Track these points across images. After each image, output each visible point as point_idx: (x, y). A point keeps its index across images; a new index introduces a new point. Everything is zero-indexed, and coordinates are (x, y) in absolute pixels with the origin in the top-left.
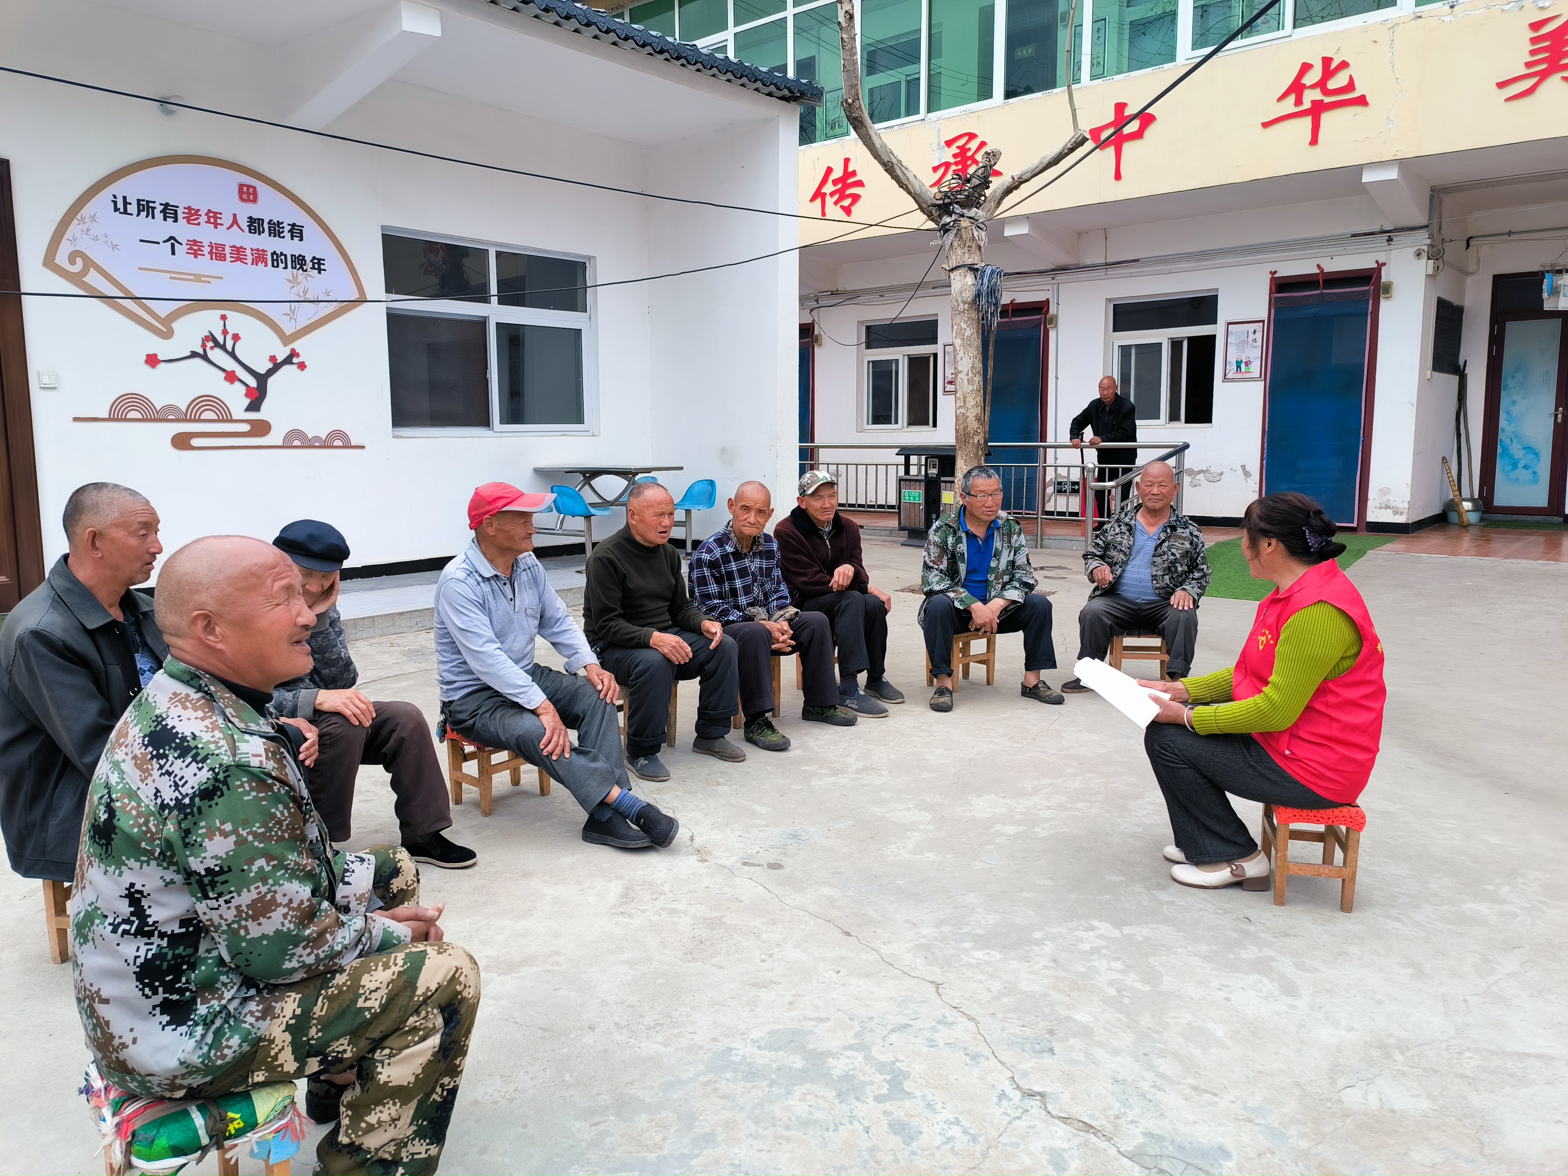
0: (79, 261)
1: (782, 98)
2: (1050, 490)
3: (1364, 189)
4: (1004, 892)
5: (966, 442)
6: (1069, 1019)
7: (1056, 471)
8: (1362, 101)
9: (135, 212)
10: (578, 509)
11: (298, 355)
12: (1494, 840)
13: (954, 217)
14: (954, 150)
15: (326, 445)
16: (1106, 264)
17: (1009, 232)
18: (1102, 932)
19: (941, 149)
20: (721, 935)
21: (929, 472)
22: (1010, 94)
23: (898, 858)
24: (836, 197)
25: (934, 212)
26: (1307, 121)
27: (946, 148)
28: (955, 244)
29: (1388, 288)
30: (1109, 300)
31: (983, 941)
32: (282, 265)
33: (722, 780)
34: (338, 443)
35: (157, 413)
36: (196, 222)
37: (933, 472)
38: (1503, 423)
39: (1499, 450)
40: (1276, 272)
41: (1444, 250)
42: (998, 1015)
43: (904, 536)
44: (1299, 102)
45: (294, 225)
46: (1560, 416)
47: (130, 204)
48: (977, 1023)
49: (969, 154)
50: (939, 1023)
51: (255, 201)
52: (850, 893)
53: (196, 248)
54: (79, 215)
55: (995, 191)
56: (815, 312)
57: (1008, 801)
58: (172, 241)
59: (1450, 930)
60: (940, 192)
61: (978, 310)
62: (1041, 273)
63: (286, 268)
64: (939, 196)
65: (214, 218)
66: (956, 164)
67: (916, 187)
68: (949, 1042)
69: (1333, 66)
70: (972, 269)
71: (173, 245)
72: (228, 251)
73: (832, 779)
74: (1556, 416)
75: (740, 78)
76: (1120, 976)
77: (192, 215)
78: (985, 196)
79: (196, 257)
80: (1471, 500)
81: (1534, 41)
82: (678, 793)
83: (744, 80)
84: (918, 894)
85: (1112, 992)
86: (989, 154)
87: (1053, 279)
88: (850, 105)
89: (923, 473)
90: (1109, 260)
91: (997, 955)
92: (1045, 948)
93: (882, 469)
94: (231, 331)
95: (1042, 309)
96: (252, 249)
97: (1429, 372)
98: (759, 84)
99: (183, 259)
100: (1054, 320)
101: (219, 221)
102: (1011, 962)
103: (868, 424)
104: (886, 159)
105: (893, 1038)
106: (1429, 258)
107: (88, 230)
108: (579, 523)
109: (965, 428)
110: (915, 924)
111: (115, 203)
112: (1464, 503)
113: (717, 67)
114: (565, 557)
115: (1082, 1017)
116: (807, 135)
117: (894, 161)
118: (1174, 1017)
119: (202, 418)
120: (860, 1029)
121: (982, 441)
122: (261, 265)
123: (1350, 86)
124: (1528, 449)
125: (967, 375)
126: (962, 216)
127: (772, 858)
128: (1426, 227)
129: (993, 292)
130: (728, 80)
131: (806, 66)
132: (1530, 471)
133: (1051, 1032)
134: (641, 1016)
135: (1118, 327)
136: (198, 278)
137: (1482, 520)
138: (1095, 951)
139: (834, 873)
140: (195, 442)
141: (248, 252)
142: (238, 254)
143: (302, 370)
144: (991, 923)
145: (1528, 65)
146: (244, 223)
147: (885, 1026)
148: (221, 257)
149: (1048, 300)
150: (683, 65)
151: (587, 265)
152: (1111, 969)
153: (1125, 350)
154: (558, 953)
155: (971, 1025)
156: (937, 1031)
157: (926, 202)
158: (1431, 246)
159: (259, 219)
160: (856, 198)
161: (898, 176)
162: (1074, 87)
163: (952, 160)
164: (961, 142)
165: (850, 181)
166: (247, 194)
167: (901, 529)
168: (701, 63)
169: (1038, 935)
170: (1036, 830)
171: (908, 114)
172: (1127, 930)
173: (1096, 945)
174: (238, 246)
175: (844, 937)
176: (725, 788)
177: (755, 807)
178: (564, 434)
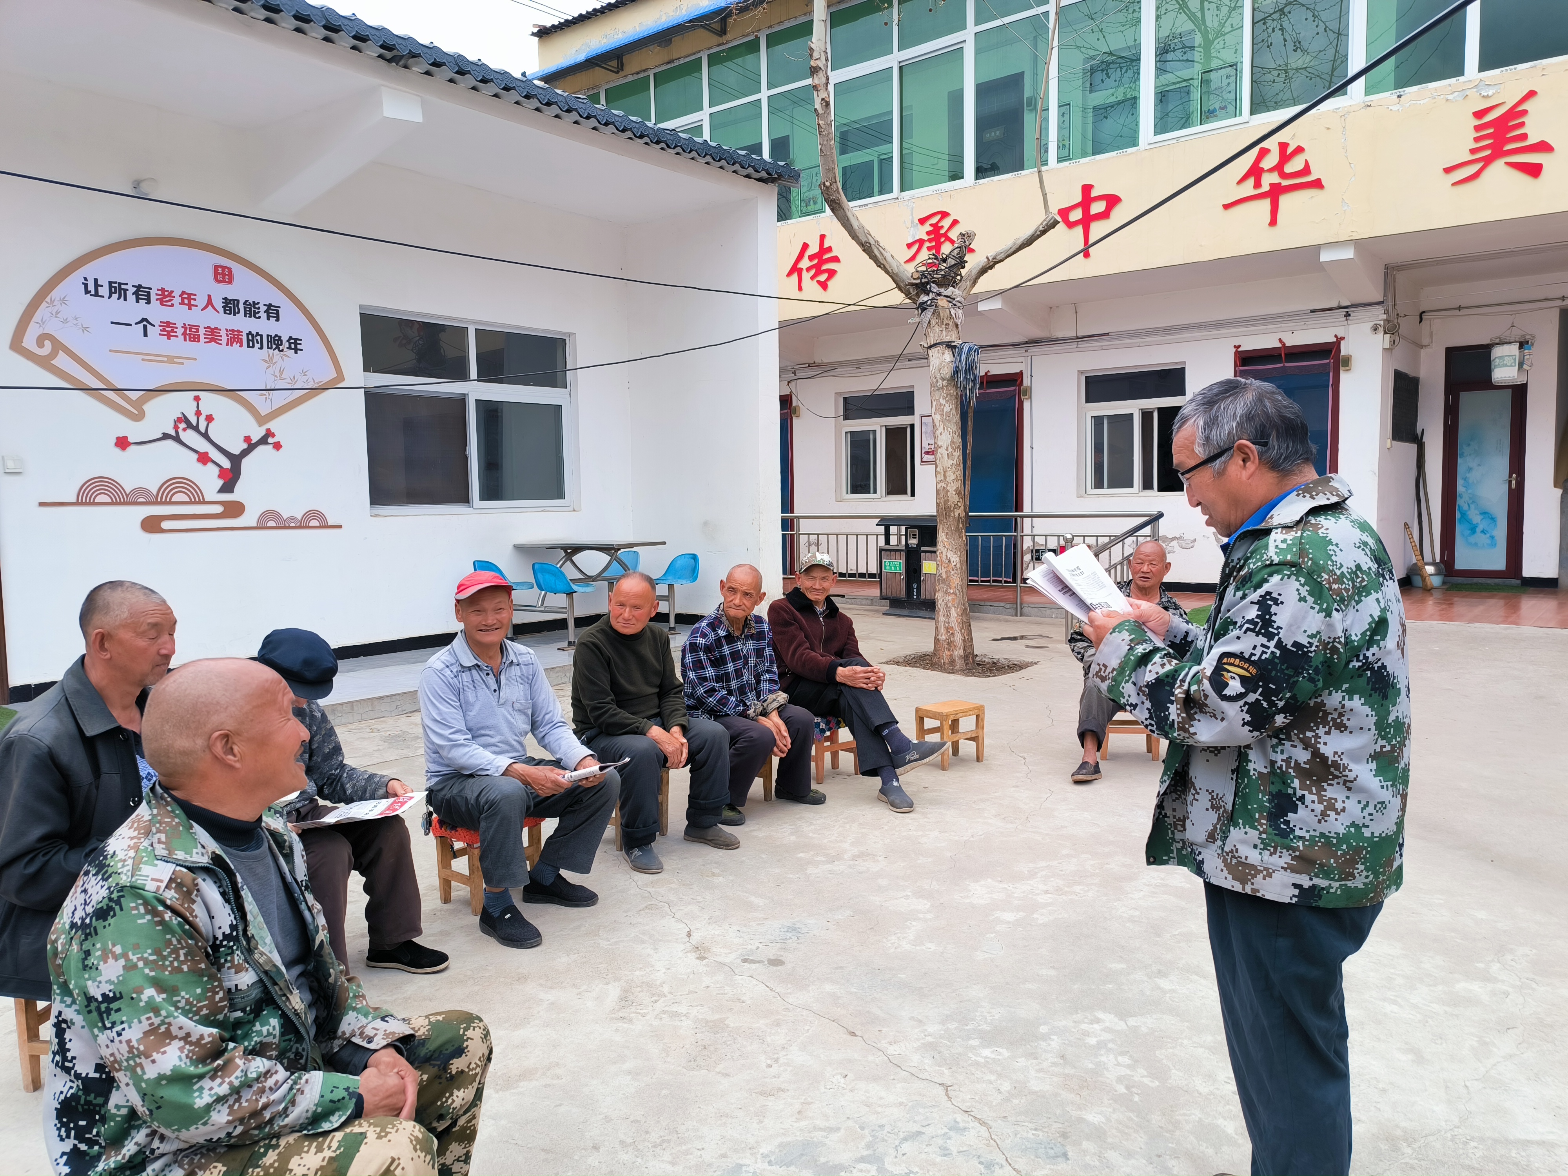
0: (48, 344)
1: (760, 180)
2: (1027, 557)
3: (1322, 267)
4: (1007, 983)
5: (947, 516)
6: (1081, 1120)
7: (1033, 540)
8: (1317, 184)
9: (107, 294)
10: (560, 586)
11: (273, 435)
12: (1481, 915)
13: (931, 296)
14: (927, 227)
15: (302, 525)
16: (1077, 338)
17: (982, 307)
18: (1107, 1024)
19: (914, 226)
20: (724, 1039)
21: (910, 542)
22: (981, 172)
23: (899, 950)
24: (813, 272)
25: (911, 291)
26: (1266, 204)
27: (919, 225)
28: (933, 322)
29: (1347, 361)
30: (1081, 372)
31: (990, 1038)
32: (257, 346)
33: (717, 871)
34: (314, 523)
35: (127, 496)
36: (169, 304)
37: (914, 542)
38: (1460, 488)
39: (1458, 515)
40: (1239, 346)
41: (1399, 325)
42: (1009, 1119)
43: (885, 606)
44: (1258, 185)
45: (270, 306)
46: (1514, 482)
47: (102, 286)
48: (989, 1128)
49: (942, 232)
50: (950, 1129)
51: (230, 281)
52: (853, 990)
53: (169, 329)
54: (49, 298)
55: (970, 271)
56: (793, 384)
57: (1006, 886)
58: (145, 323)
59: (1446, 1012)
60: (917, 271)
61: (956, 385)
62: (1014, 345)
63: (261, 348)
64: (916, 275)
65: (188, 299)
66: (930, 241)
67: (894, 266)
68: (962, 1149)
69: (1290, 150)
70: (950, 346)
71: (145, 327)
72: (202, 332)
73: (829, 867)
74: (1510, 482)
75: (719, 161)
76: (1128, 1072)
77: (165, 297)
78: (960, 275)
79: (169, 338)
80: (1433, 563)
81: (1477, 128)
82: (673, 886)
83: (723, 163)
84: (922, 988)
85: (1122, 1089)
86: (964, 235)
87: (1026, 351)
88: (827, 187)
89: (903, 543)
90: (1080, 334)
91: (1005, 1053)
92: (1052, 1043)
93: (862, 539)
94: (205, 412)
95: (1016, 380)
96: (227, 330)
97: (1389, 441)
98: (737, 167)
99: (156, 340)
100: (1028, 392)
101: (193, 302)
102: (1019, 1060)
103: (847, 493)
104: (864, 240)
105: (906, 1147)
106: (1385, 333)
107: (57, 313)
108: (561, 600)
109: (946, 502)
110: (920, 1021)
111: (86, 285)
112: (1427, 567)
113: (696, 151)
114: (546, 633)
115: (1093, 1117)
116: (783, 215)
117: (872, 242)
118: (1184, 1114)
119: (173, 500)
120: (871, 1139)
121: (963, 514)
122: (236, 346)
123: (1306, 170)
124: (1485, 514)
125: (947, 450)
126: (939, 294)
127: (772, 953)
128: (1381, 303)
129: (970, 368)
130: (707, 163)
131: (780, 146)
132: (1488, 535)
133: (1064, 1135)
134: (647, 1132)
135: (1090, 398)
136: (171, 359)
137: (1444, 583)
138: (1101, 1045)
139: (836, 968)
140: (165, 525)
141: (223, 333)
142: (213, 335)
143: (278, 450)
144: (996, 1017)
145: (1473, 151)
146: (219, 304)
147: (897, 1134)
148: (195, 338)
149: (1021, 372)
150: (662, 149)
151: (567, 341)
152: (1118, 1064)
153: (1098, 421)
154: (557, 1065)
155: (983, 1129)
156: (950, 1138)
157: (903, 281)
158: (1387, 321)
159: (234, 300)
160: (832, 273)
161: (876, 256)
162: (1043, 168)
163: (926, 237)
164: (934, 220)
165: (826, 257)
166: (223, 275)
167: (883, 598)
168: (681, 146)
169: (1044, 1029)
170: (1035, 916)
171: (881, 192)
172: (1132, 1022)
173: (1102, 1038)
174: (212, 327)
175: (849, 1037)
176: (721, 879)
177: (752, 898)
178: (544, 509)
